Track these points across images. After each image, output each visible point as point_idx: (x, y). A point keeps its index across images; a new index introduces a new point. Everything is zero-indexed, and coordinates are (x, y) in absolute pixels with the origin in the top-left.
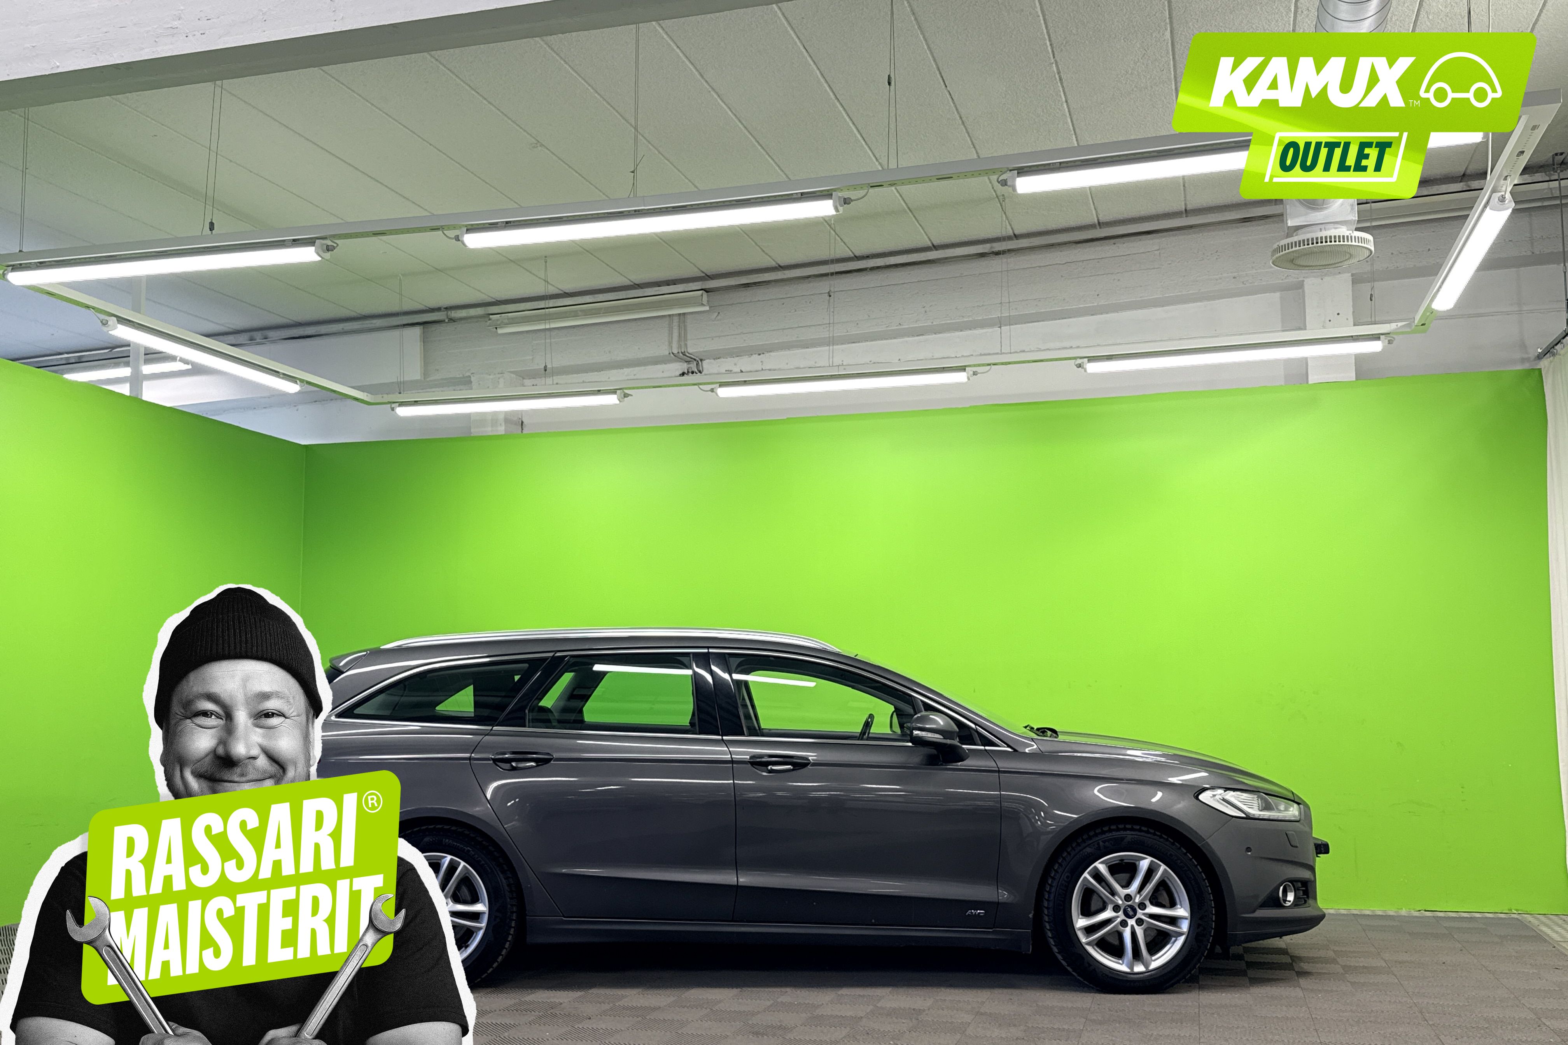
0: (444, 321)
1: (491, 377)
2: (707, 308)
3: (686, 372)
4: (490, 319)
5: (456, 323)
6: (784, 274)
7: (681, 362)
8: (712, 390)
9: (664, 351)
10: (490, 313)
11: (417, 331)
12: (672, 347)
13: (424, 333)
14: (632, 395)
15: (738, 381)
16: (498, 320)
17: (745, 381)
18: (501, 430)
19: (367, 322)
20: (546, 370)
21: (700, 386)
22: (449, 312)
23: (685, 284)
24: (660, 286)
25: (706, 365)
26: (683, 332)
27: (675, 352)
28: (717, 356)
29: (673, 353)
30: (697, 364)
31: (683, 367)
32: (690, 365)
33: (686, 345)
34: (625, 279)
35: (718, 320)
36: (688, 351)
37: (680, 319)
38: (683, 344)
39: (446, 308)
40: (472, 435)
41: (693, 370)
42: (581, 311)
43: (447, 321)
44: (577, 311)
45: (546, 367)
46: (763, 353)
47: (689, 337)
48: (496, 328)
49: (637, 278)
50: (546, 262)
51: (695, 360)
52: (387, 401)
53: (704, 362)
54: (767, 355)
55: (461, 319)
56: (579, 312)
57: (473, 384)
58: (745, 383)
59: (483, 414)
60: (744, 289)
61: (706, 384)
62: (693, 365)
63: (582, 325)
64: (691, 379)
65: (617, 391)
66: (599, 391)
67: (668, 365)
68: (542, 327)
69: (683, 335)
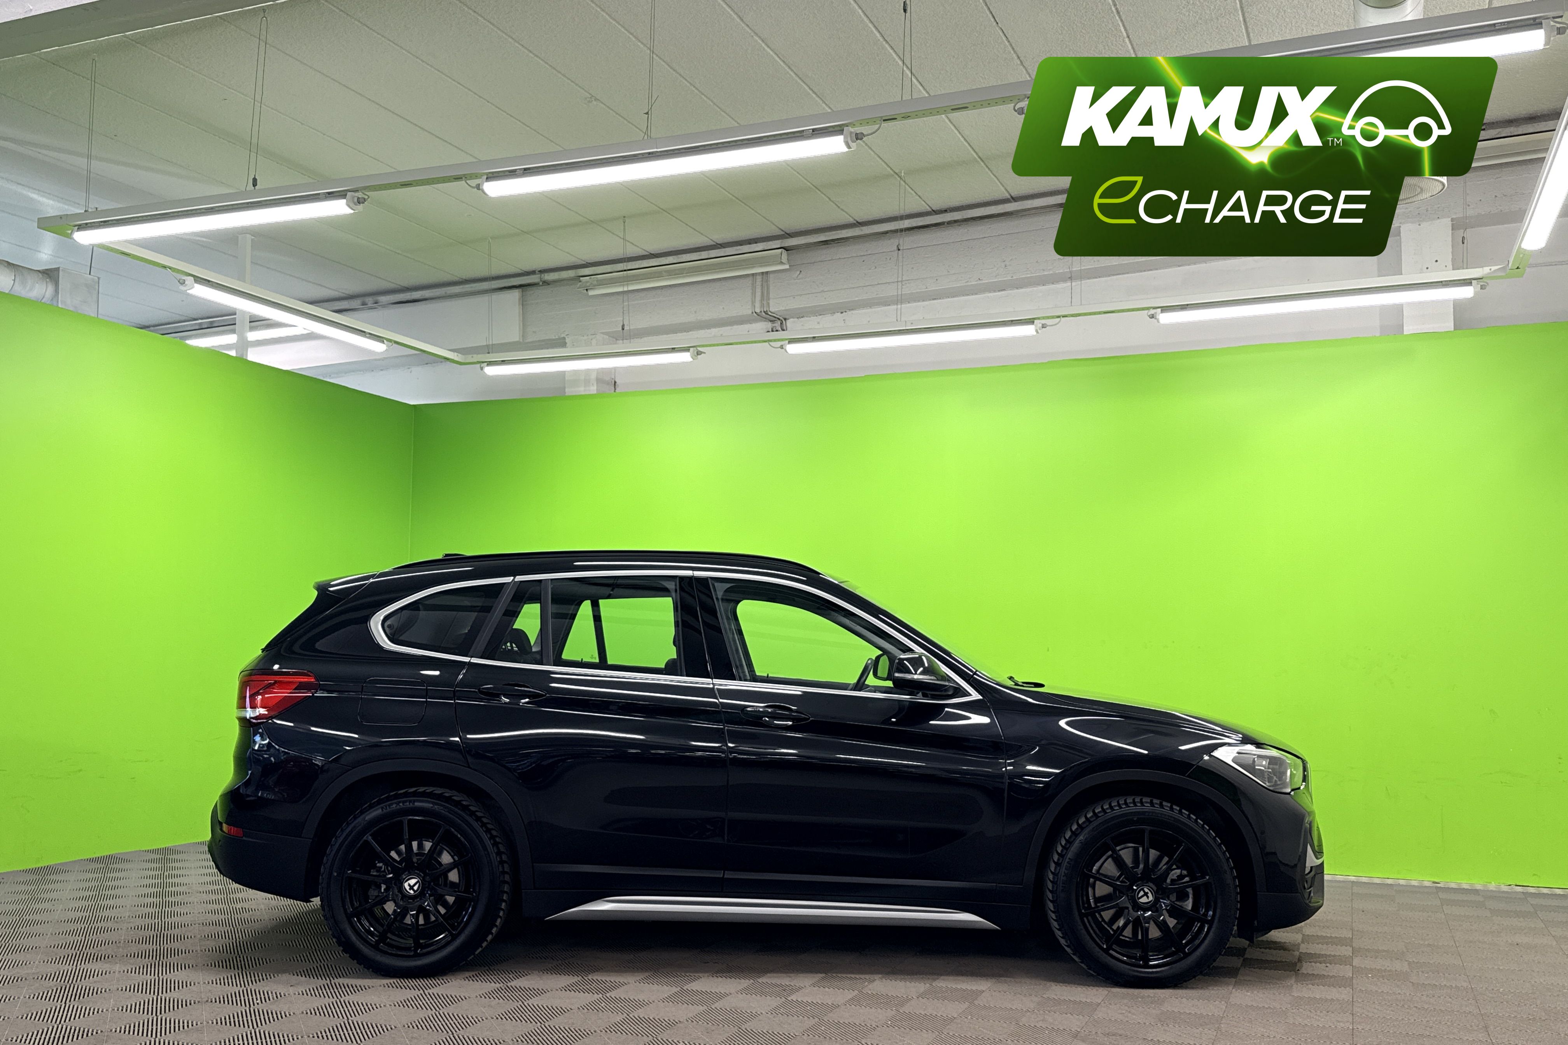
0: (539, 284)
1: (585, 337)
2: (787, 267)
3: (770, 330)
4: (580, 282)
5: (550, 286)
6: (862, 230)
7: (765, 321)
8: (782, 347)
9: (747, 311)
10: (580, 275)
11: (516, 294)
12: (755, 306)
13: (523, 296)
14: (705, 353)
16: (587, 282)
17: (814, 337)
18: (593, 389)
19: (467, 286)
20: (623, 329)
21: (770, 343)
22: (543, 275)
23: (765, 243)
24: (741, 245)
25: (789, 323)
26: (766, 292)
27: (758, 311)
28: (800, 314)
29: (756, 313)
30: (781, 323)
31: (769, 325)
32: (774, 325)
33: (768, 304)
34: (706, 238)
35: (800, 279)
36: (770, 310)
37: (763, 278)
38: (765, 303)
39: (540, 271)
40: (567, 394)
41: (777, 329)
42: (666, 271)
44: (661, 272)
45: (623, 325)
46: (846, 312)
47: (771, 296)
48: (587, 290)
49: (718, 238)
50: (624, 222)
51: (779, 319)
52: (475, 361)
53: (788, 321)
54: (849, 313)
55: (555, 282)
56: (663, 272)
57: (567, 345)
58: (814, 339)
59: (576, 372)
60: (824, 246)
61: (775, 341)
62: (777, 325)
63: (670, 286)
64: (781, 334)
65: (691, 349)
66: (673, 348)
67: (753, 324)
68: (631, 288)
69: (765, 295)
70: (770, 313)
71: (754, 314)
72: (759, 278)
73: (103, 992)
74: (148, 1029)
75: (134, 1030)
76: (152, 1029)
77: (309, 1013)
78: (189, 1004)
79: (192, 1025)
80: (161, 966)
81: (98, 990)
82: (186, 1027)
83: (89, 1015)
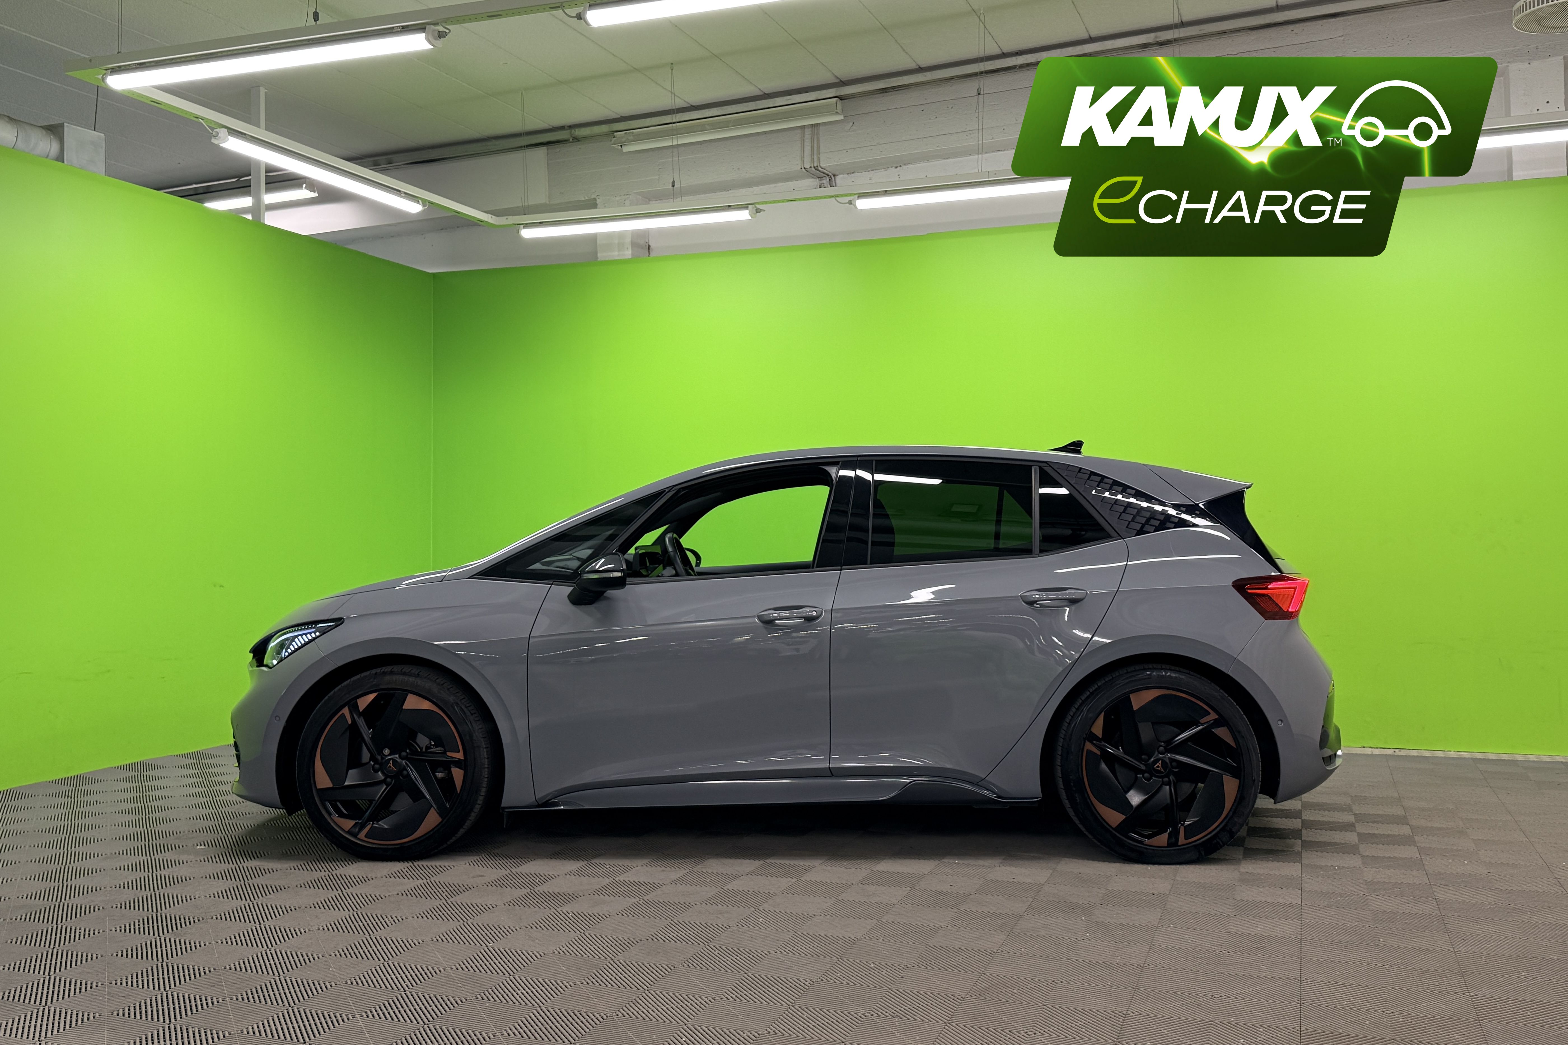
0: (569, 140)
1: (617, 199)
2: (842, 117)
3: (818, 187)
4: (614, 137)
5: (579, 142)
6: (924, 76)
7: (813, 178)
8: (850, 202)
9: (796, 167)
10: (614, 130)
11: (542, 151)
12: (803, 162)
13: (548, 154)
14: (764, 210)
15: (878, 192)
16: (622, 137)
17: (886, 191)
18: (628, 253)
19: (491, 143)
20: (673, 186)
21: (837, 199)
22: (573, 131)
23: (818, 93)
24: (792, 95)
25: (839, 179)
26: (815, 145)
27: (807, 166)
28: (851, 171)
29: (805, 168)
30: (830, 180)
31: (815, 183)
32: (822, 180)
33: (819, 158)
34: (755, 89)
35: (853, 130)
36: (822, 165)
37: (812, 130)
38: (815, 157)
39: (570, 127)
40: (599, 259)
41: (825, 185)
42: (709, 124)
43: (571, 140)
44: (704, 125)
45: (673, 182)
46: (900, 166)
47: (822, 149)
48: (621, 146)
49: (770, 87)
50: (672, 70)
51: (828, 175)
52: (512, 222)
53: (837, 177)
54: (904, 167)
55: (587, 138)
56: (706, 126)
57: (599, 206)
58: (886, 193)
59: (609, 235)
60: (881, 94)
61: (842, 195)
62: (826, 181)
63: (710, 141)
64: (829, 191)
65: (749, 206)
66: (729, 206)
67: (799, 181)
68: (669, 143)
69: (815, 149)
70: (820, 169)
71: (803, 170)
72: (808, 132)
73: (197, 921)
74: (265, 965)
75: (250, 967)
76: (270, 965)
77: (439, 939)
78: (299, 933)
79: (314, 959)
80: (249, 889)
81: (189, 919)
82: (307, 961)
83: (191, 950)
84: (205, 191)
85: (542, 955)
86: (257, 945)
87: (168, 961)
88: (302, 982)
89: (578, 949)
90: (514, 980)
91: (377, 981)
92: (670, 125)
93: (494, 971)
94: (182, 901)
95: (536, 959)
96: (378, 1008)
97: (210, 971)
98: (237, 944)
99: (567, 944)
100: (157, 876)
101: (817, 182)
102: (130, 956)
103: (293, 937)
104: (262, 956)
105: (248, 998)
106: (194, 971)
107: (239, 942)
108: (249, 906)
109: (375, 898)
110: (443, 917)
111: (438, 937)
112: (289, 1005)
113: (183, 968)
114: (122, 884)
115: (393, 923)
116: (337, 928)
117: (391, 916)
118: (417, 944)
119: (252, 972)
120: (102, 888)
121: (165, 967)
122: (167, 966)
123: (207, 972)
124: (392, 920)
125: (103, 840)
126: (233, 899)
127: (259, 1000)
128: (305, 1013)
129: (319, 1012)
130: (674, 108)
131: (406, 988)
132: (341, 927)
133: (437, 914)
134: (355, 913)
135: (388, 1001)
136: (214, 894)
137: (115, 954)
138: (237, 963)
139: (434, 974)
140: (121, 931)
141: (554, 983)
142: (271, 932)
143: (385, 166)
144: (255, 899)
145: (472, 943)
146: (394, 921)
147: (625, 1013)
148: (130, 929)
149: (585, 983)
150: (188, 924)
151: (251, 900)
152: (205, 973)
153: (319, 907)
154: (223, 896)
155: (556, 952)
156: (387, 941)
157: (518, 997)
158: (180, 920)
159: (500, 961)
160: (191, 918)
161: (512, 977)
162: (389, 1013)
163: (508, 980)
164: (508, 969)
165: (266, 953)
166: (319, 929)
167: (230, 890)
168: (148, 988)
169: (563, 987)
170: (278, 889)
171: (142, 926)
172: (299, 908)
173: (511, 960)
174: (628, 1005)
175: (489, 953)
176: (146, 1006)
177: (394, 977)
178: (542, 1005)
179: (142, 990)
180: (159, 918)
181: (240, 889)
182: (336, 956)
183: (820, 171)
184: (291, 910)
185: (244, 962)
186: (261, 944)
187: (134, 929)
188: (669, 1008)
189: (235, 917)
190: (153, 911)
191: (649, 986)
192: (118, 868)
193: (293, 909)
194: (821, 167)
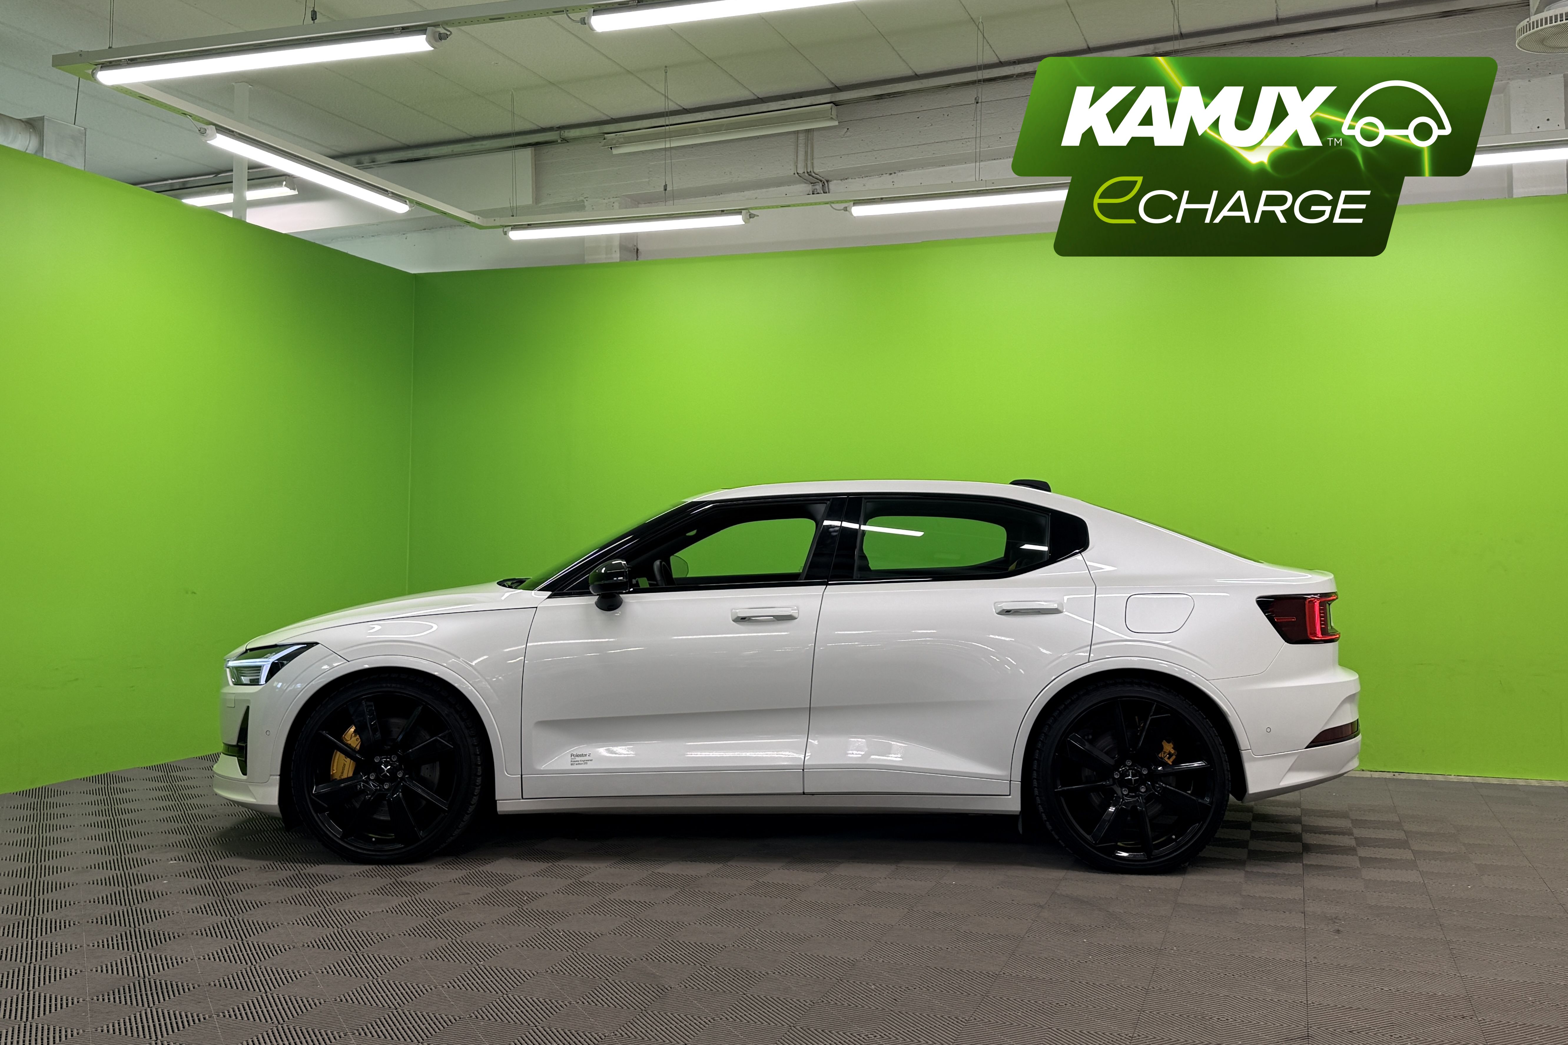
0: (557, 141)
1: (606, 201)
2: (836, 123)
3: (811, 193)
4: (604, 139)
5: (568, 144)
6: (922, 83)
7: (806, 183)
8: (846, 209)
9: (789, 170)
10: (606, 131)
11: (528, 152)
12: (797, 167)
13: (536, 154)
14: (758, 216)
15: (874, 199)
16: (613, 139)
17: (882, 199)
18: (616, 256)
19: (476, 143)
20: (665, 190)
21: (832, 205)
22: (562, 132)
23: (812, 97)
24: (785, 100)
25: (832, 186)
26: (809, 151)
27: (800, 171)
28: (844, 177)
29: (798, 173)
30: (823, 185)
32: (814, 187)
33: (813, 163)
34: (748, 92)
35: (847, 137)
36: (815, 171)
37: (806, 135)
38: (809, 163)
39: (559, 128)
40: (586, 263)
41: (819, 191)
42: (702, 128)
43: (560, 141)
44: (698, 128)
45: (666, 186)
46: (895, 173)
47: (816, 155)
48: (611, 148)
49: (761, 92)
50: (666, 73)
51: (821, 181)
52: (498, 224)
53: (830, 183)
54: (898, 174)
55: (576, 139)
56: (700, 129)
57: (586, 209)
58: (882, 200)
59: (596, 239)
60: (877, 101)
61: (837, 202)
62: (819, 187)
63: (701, 144)
64: (822, 197)
65: (743, 211)
66: (723, 211)
67: (792, 187)
68: (662, 146)
69: (809, 154)
70: (813, 174)
71: (796, 174)
72: (802, 137)
73: (177, 937)
74: (251, 982)
75: (236, 983)
76: (256, 981)
77: (429, 957)
78: (283, 950)
79: (301, 976)
80: (228, 905)
81: (169, 935)
82: (294, 979)
83: (173, 966)
84: (182, 187)
85: (535, 973)
86: (241, 961)
87: (149, 977)
88: (290, 999)
89: (572, 969)
90: (508, 999)
91: (367, 998)
92: (664, 128)
93: (486, 990)
94: (160, 916)
95: (528, 977)
96: (369, 1025)
97: (194, 988)
98: (220, 960)
99: (560, 963)
100: (132, 891)
101: (809, 188)
102: (110, 971)
103: (277, 953)
104: (247, 972)
105: (235, 1015)
106: (177, 987)
107: (222, 958)
108: (230, 921)
109: (359, 915)
110: (430, 934)
111: (427, 955)
112: (278, 1022)
113: (166, 984)
114: (96, 899)
115: (380, 940)
116: (322, 945)
117: (377, 933)
118: (406, 961)
119: (237, 988)
120: (76, 903)
121: (147, 983)
122: (150, 982)
123: (191, 988)
124: (378, 937)
125: (73, 853)
126: (212, 914)
127: (247, 1017)
128: (295, 1031)
129: (310, 1030)
130: (667, 110)
131: (398, 1006)
132: (327, 944)
133: (424, 932)
134: (339, 930)
135: (379, 1019)
136: (192, 909)
137: (94, 970)
138: (221, 980)
139: (425, 992)
140: (98, 946)
141: (549, 1002)
142: (255, 948)
143: (368, 164)
144: (235, 915)
145: (462, 960)
146: (380, 938)
147: (623, 1033)
148: (108, 945)
149: (581, 1003)
150: (168, 939)
151: (231, 916)
152: (189, 989)
153: (302, 923)
154: (202, 911)
155: (550, 971)
156: (375, 958)
157: (512, 1016)
158: (159, 936)
159: (492, 979)
160: (171, 934)
161: (505, 996)
162: (381, 1031)
163: (501, 998)
164: (500, 987)
165: (251, 969)
166: (304, 946)
167: (208, 905)
168: (132, 1004)
169: (558, 1006)
170: (259, 905)
171: (120, 941)
172: (282, 924)
173: (503, 979)
174: (626, 1025)
175: (480, 971)
176: (130, 1022)
177: (384, 995)
178: (537, 1024)
179: (126, 1006)
180: (138, 933)
181: (219, 905)
182: (323, 972)
183: (813, 177)
184: (274, 927)
185: (228, 978)
186: (245, 961)
187: (113, 944)
188: (669, 1028)
189: (215, 933)
190: (130, 926)
191: (647, 1006)
192: (91, 883)
193: (276, 926)
194: (814, 173)
